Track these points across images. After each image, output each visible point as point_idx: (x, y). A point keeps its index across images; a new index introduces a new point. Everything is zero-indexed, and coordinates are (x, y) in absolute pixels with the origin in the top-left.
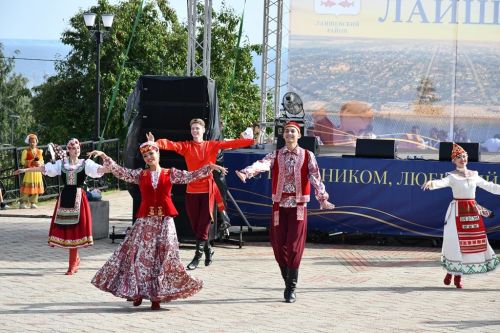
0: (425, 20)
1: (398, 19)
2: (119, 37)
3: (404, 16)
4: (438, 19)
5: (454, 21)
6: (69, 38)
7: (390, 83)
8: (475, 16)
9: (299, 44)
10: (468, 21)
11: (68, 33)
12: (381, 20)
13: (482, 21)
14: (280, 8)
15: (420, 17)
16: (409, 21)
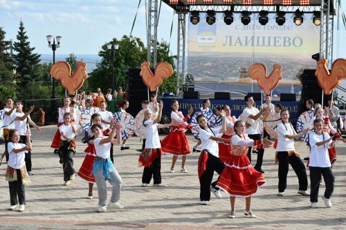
0: (241, 45)
1: (231, 44)
2: (121, 53)
3: (233, 43)
4: (246, 44)
5: (253, 45)
6: (101, 54)
7: (228, 70)
8: (261, 43)
9: (192, 55)
10: (258, 45)
11: (101, 52)
12: (224, 45)
13: (264, 45)
14: (184, 41)
15: (239, 44)
16: (235, 45)
